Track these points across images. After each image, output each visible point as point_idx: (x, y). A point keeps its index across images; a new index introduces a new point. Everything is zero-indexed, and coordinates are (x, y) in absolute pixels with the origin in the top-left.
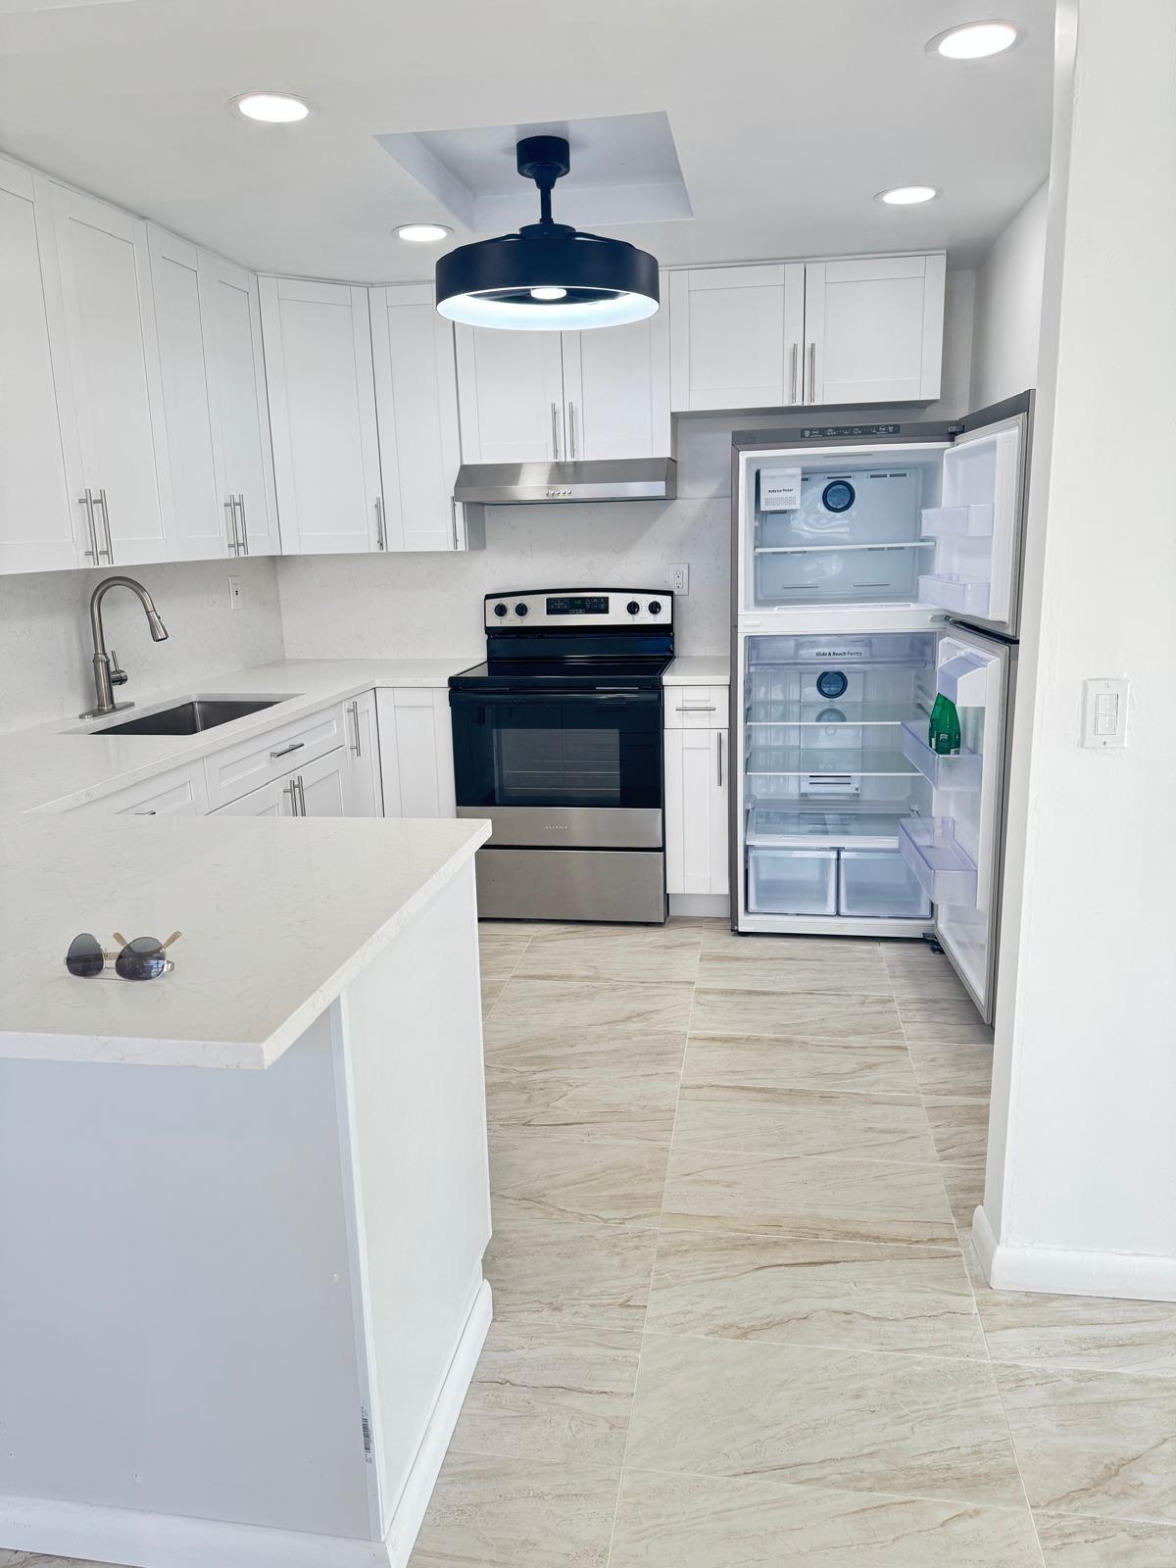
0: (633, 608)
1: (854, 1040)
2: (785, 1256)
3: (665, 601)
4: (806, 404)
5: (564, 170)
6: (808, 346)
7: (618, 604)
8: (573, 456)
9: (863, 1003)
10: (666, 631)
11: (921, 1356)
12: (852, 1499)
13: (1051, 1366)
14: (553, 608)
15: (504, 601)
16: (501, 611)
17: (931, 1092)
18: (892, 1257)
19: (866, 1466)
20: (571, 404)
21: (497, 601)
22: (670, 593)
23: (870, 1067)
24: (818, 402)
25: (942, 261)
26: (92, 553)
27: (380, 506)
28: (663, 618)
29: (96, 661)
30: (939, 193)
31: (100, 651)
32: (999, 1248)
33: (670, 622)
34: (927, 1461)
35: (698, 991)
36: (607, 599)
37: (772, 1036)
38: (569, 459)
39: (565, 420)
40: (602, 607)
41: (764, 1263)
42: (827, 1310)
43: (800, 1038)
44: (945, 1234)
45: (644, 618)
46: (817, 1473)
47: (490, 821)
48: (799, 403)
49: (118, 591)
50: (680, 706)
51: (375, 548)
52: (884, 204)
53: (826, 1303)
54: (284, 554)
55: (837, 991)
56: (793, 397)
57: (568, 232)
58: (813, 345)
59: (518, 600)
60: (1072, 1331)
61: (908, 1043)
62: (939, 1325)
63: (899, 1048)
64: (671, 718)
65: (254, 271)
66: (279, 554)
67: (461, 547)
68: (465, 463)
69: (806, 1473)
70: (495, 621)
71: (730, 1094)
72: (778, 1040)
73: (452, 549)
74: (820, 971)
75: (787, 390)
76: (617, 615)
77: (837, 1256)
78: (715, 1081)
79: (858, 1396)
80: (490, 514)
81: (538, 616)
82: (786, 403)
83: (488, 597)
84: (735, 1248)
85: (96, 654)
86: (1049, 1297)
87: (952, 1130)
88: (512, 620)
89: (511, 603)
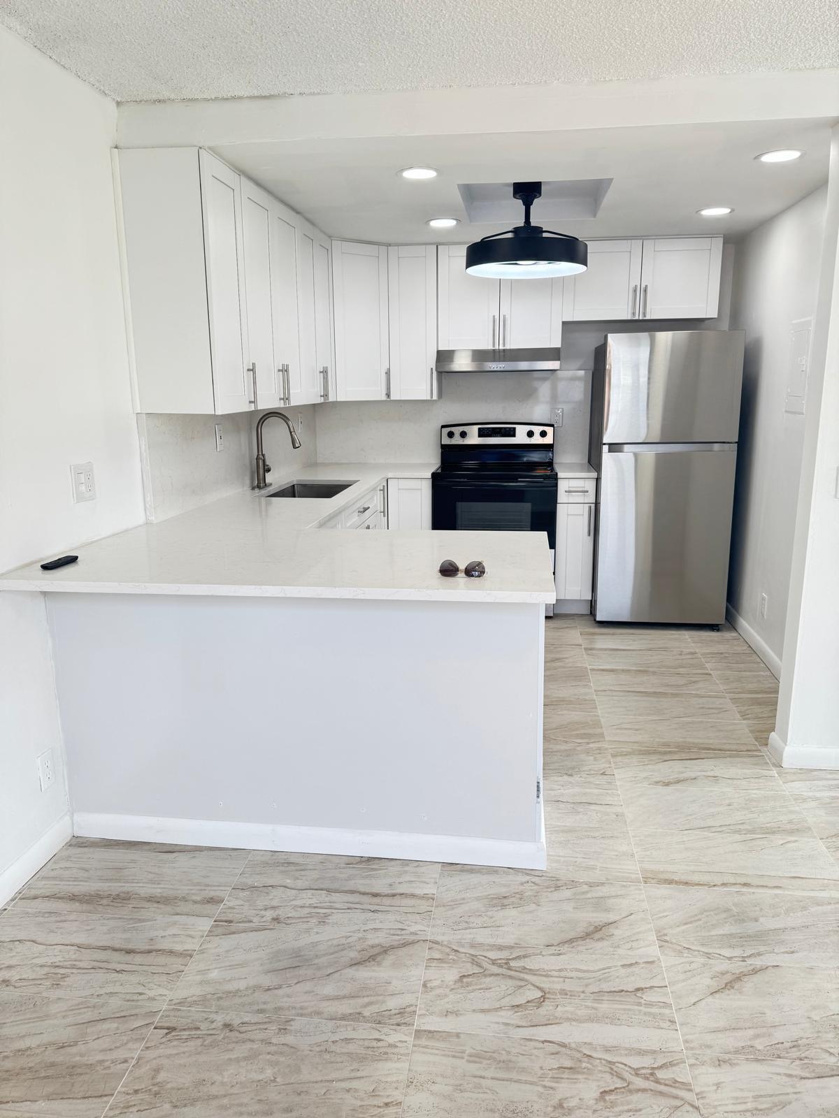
0: (530, 434)
1: (681, 670)
2: (676, 757)
3: (549, 430)
4: (641, 318)
5: (538, 195)
6: (643, 286)
7: (521, 431)
8: (504, 345)
9: (681, 654)
10: (549, 448)
11: (755, 791)
12: (738, 837)
13: (818, 795)
14: (482, 433)
15: (453, 429)
16: (451, 435)
17: (730, 693)
18: (730, 757)
19: (742, 827)
20: (504, 316)
21: (449, 429)
22: (552, 425)
23: (694, 682)
24: (648, 317)
25: (721, 240)
26: (283, 399)
27: (388, 373)
28: (548, 440)
29: (258, 459)
30: (733, 211)
31: (260, 453)
32: (786, 748)
33: (552, 443)
34: (768, 825)
35: (586, 649)
36: (514, 429)
37: (634, 668)
38: (501, 347)
39: (499, 324)
40: (512, 433)
41: (667, 759)
42: (704, 776)
43: (651, 669)
44: (754, 748)
45: (537, 440)
46: (720, 829)
47: (546, 532)
48: (637, 318)
49: (272, 420)
50: (567, 489)
51: (384, 398)
52: (701, 215)
53: (704, 773)
54: (338, 400)
55: (665, 649)
56: (634, 314)
57: (539, 230)
58: (646, 286)
59: (461, 429)
60: (825, 783)
61: (711, 672)
62: (761, 781)
63: (707, 674)
64: (562, 496)
65: (330, 237)
66: (335, 400)
67: (435, 397)
68: (439, 349)
69: (714, 830)
70: (446, 441)
71: (622, 694)
72: (639, 671)
73: (429, 399)
74: (652, 640)
75: (630, 311)
76: (521, 437)
77: (702, 756)
78: (612, 688)
79: (729, 805)
80: (445, 378)
81: (474, 439)
82: (629, 318)
83: (443, 427)
84: (650, 754)
85: (258, 455)
86: (812, 770)
87: (746, 708)
88: (457, 440)
89: (457, 430)
